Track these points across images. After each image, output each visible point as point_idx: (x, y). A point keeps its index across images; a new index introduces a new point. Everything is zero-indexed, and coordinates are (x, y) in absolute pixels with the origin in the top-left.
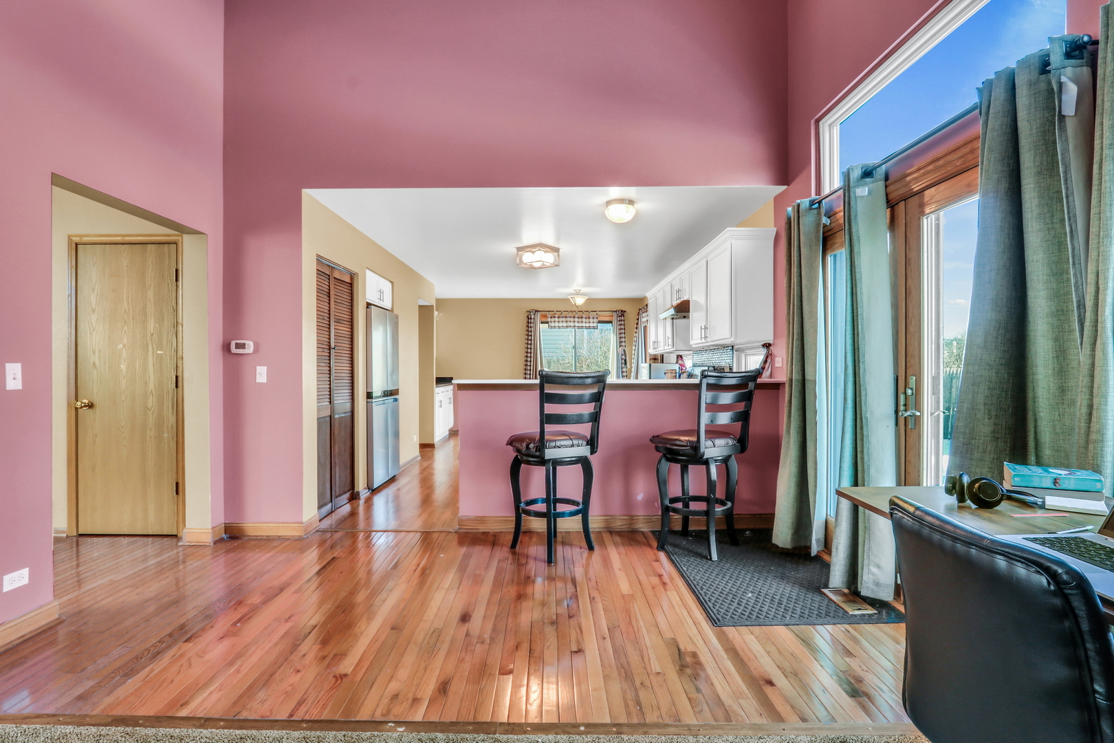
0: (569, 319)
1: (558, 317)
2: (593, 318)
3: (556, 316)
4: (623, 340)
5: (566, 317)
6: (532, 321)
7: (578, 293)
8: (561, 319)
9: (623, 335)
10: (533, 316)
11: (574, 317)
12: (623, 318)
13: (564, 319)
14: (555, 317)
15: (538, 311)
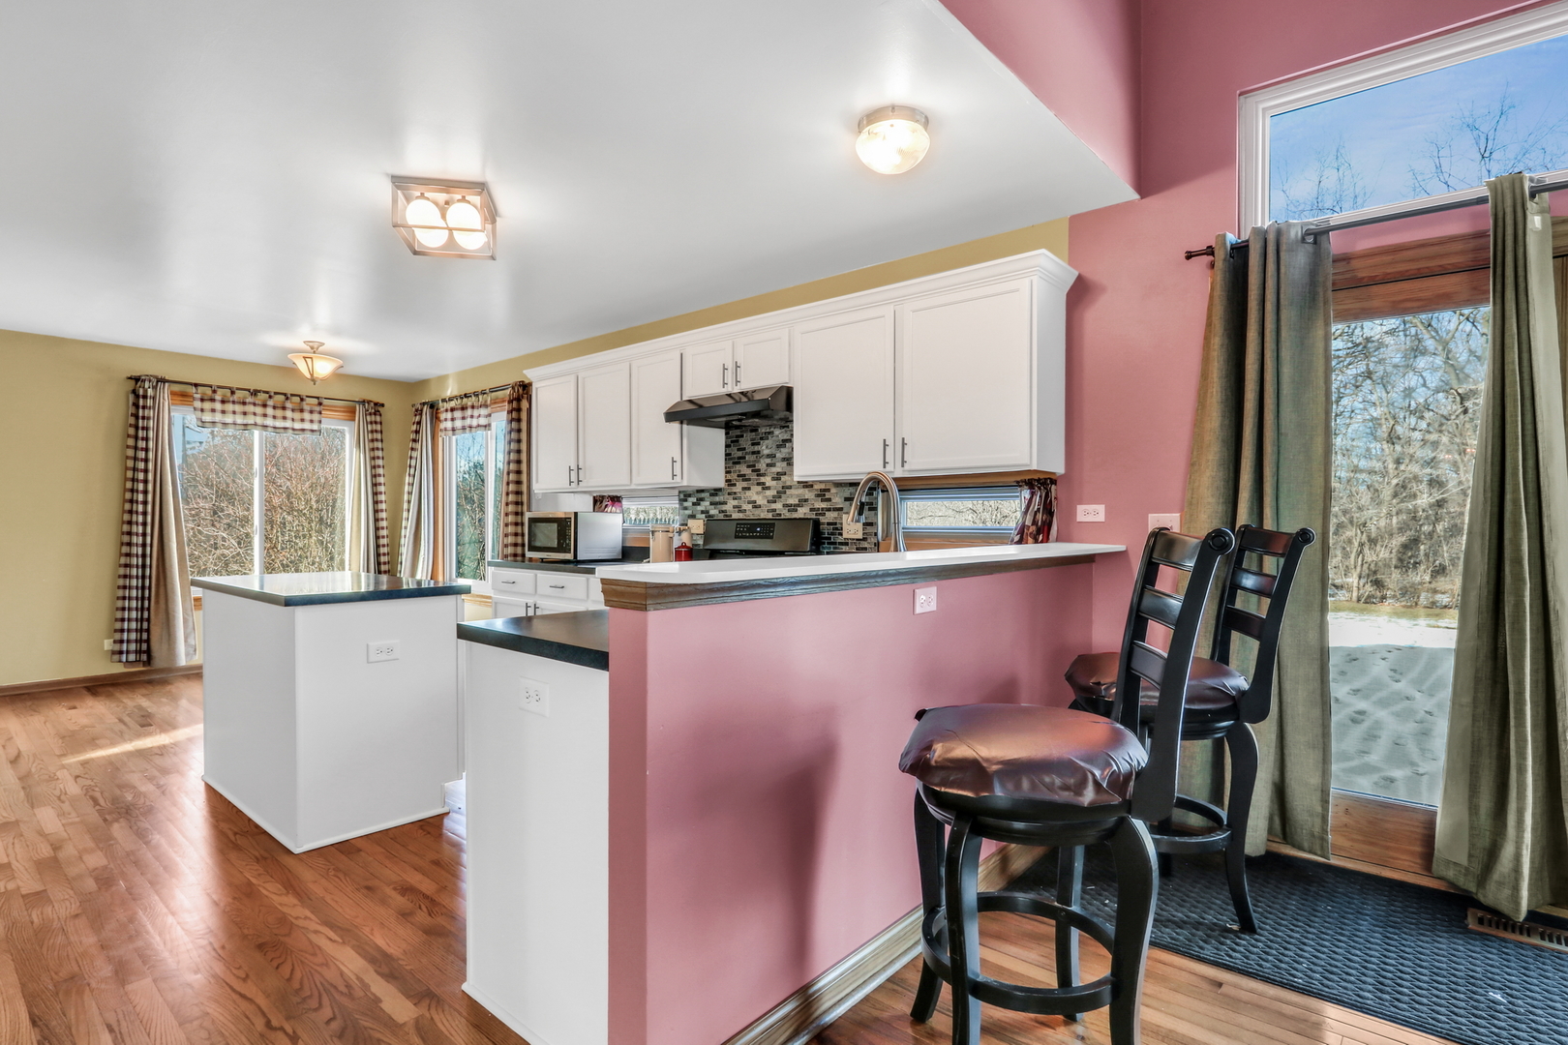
0: (250, 408)
1: (223, 402)
2: (311, 412)
3: (218, 397)
4: (380, 462)
5: (244, 403)
6: (149, 402)
7: (314, 350)
8: (230, 407)
9: (379, 453)
10: (150, 392)
11: (265, 406)
12: (378, 419)
13: (238, 408)
14: (213, 400)
15: (163, 381)
